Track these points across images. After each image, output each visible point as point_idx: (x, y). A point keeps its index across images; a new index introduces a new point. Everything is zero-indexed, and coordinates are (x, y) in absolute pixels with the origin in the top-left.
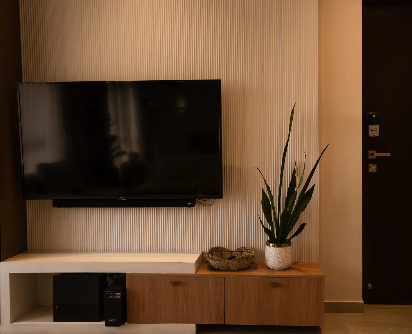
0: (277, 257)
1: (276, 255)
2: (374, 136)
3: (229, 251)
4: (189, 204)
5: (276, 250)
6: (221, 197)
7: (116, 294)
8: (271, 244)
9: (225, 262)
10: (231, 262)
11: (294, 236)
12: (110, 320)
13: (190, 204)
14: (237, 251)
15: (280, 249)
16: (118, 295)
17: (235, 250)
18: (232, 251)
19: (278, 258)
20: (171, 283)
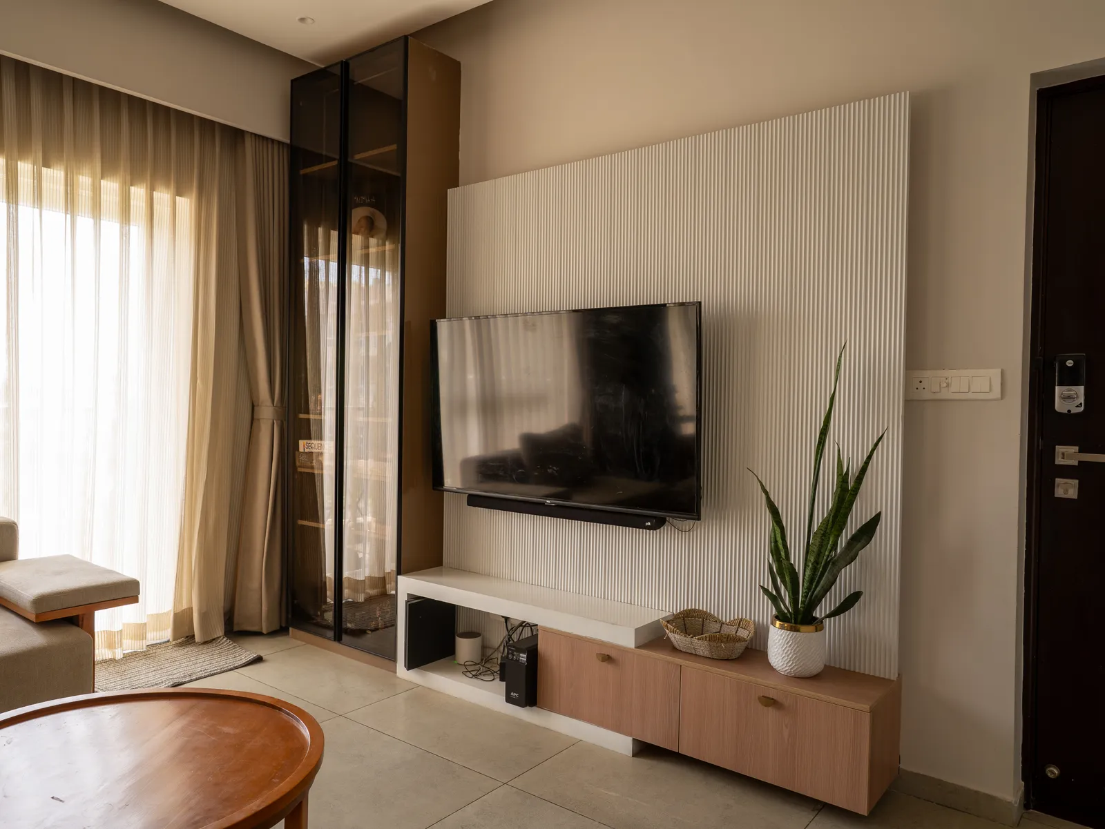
0: (782, 647)
1: (780, 645)
2: (1069, 411)
3: (717, 621)
4: (647, 524)
5: (781, 635)
6: (699, 519)
7: (521, 655)
8: (778, 623)
9: (687, 639)
10: (696, 641)
11: (833, 614)
12: (512, 694)
13: (649, 524)
14: (730, 624)
15: (789, 634)
16: (523, 657)
17: (728, 621)
18: (723, 623)
19: (784, 650)
20: (598, 655)
